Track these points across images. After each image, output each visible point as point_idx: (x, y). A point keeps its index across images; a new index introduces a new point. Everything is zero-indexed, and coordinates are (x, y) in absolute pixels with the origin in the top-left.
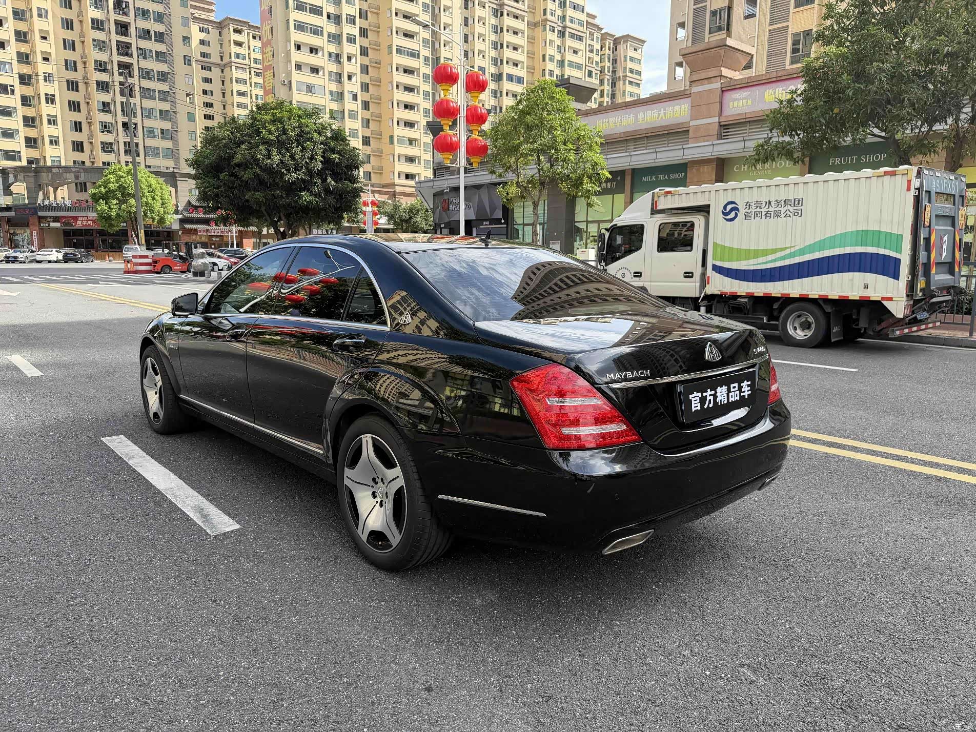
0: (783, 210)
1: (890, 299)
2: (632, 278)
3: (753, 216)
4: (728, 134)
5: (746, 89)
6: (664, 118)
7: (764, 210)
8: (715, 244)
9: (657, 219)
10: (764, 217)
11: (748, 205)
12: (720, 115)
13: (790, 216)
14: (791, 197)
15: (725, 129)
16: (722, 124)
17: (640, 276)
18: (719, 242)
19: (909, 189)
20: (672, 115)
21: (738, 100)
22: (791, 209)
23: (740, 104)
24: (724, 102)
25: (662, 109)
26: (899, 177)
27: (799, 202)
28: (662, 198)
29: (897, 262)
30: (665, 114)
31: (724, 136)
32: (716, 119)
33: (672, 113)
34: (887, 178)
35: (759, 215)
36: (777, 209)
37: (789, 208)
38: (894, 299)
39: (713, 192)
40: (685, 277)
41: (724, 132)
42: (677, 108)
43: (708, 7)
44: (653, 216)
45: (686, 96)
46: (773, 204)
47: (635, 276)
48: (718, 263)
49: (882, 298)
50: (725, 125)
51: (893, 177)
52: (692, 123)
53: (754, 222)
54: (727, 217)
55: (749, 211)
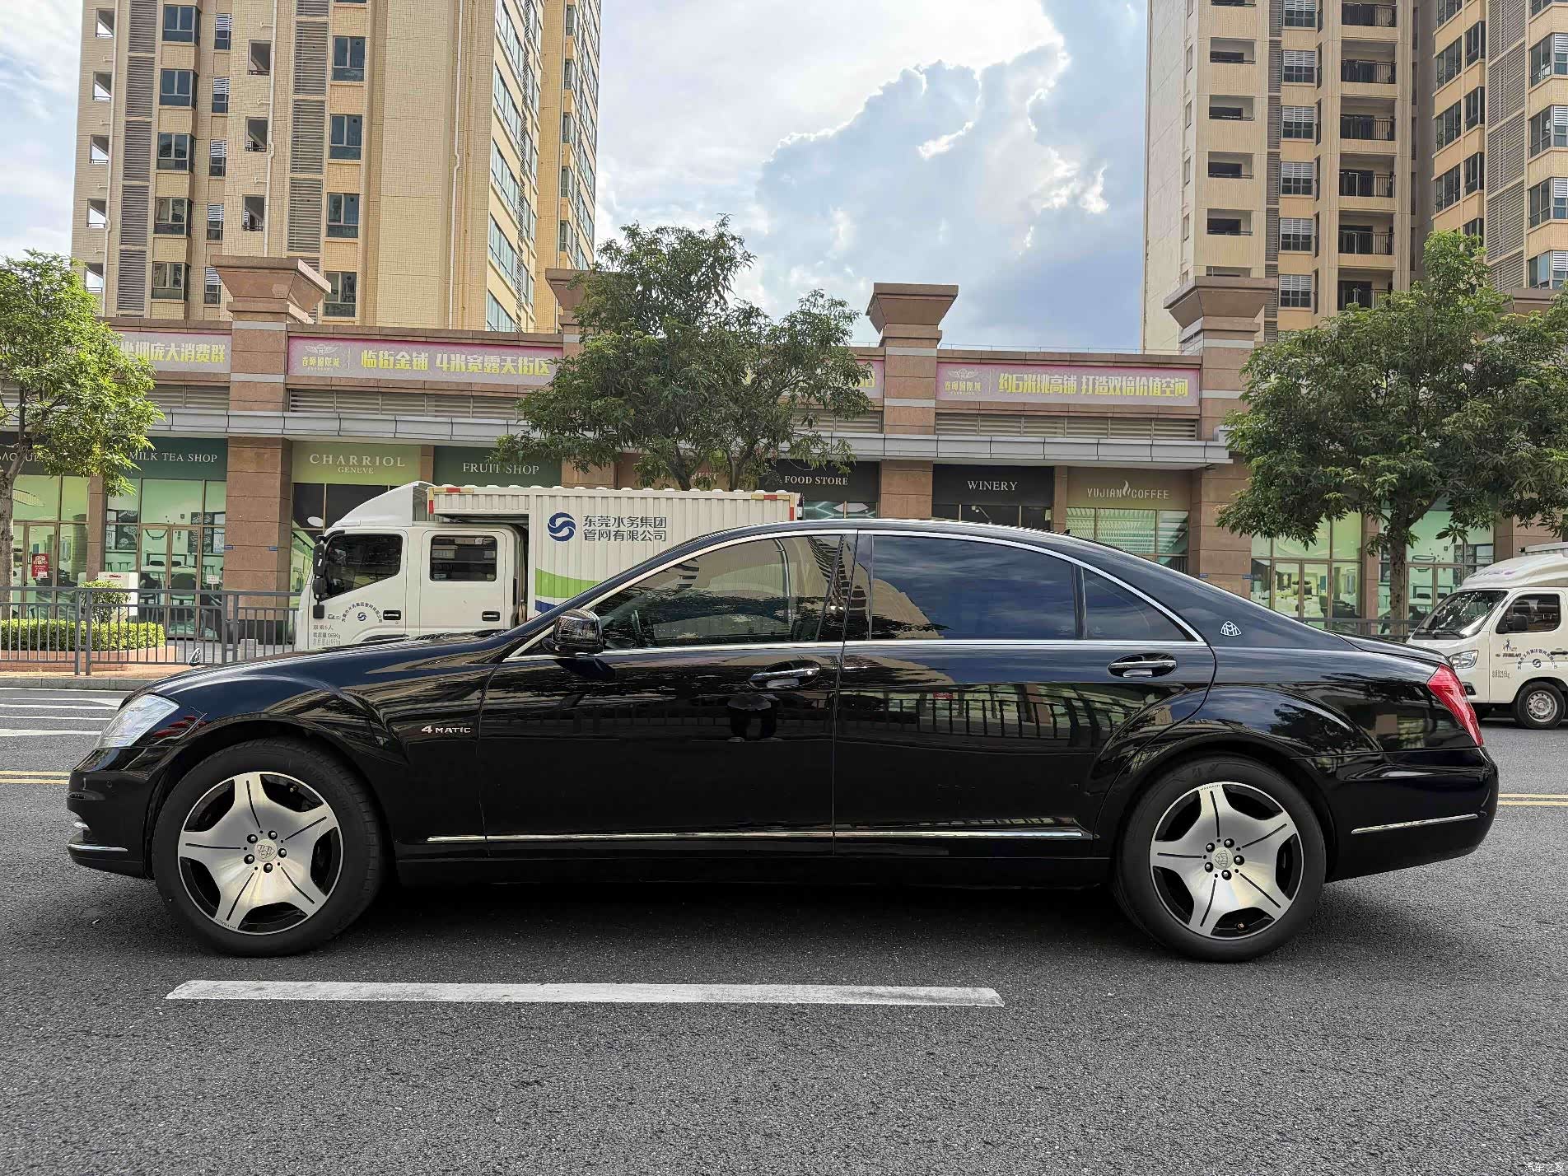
0: (641, 530)
2: (380, 621)
3: (597, 536)
4: (298, 404)
5: (327, 342)
6: (176, 358)
7: (613, 529)
8: (539, 573)
9: (427, 529)
10: (613, 538)
11: (589, 521)
12: (287, 372)
13: (650, 539)
14: (651, 515)
15: (295, 395)
16: (289, 387)
17: (399, 618)
18: (545, 569)
20: (193, 357)
21: (317, 356)
22: (651, 530)
23: (320, 362)
24: (292, 354)
25: (173, 345)
26: (780, 503)
27: (663, 521)
28: (442, 497)
30: (179, 353)
31: (293, 406)
32: (280, 379)
33: (193, 353)
34: (767, 502)
35: (605, 535)
36: (631, 529)
37: (649, 528)
39: (533, 499)
40: (484, 619)
41: (293, 401)
42: (203, 348)
43: (151, 190)
44: (415, 523)
45: (221, 332)
46: (625, 521)
47: (386, 618)
48: (545, 600)
50: (293, 390)
51: (774, 502)
52: (235, 377)
53: (600, 544)
54: (557, 535)
55: (591, 529)
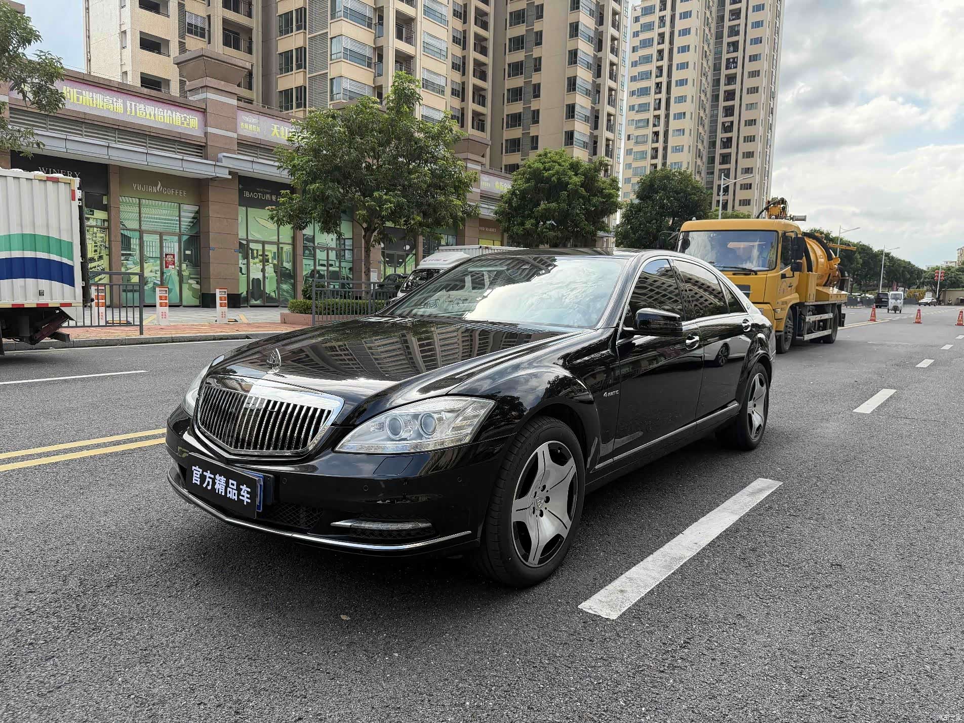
1: (69, 305)
19: (73, 199)
26: (62, 186)
29: (71, 268)
38: (73, 305)
49: (61, 304)
